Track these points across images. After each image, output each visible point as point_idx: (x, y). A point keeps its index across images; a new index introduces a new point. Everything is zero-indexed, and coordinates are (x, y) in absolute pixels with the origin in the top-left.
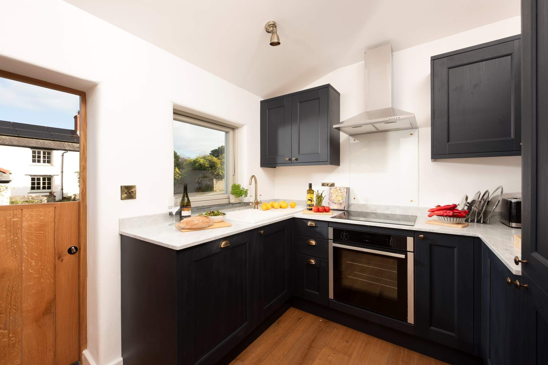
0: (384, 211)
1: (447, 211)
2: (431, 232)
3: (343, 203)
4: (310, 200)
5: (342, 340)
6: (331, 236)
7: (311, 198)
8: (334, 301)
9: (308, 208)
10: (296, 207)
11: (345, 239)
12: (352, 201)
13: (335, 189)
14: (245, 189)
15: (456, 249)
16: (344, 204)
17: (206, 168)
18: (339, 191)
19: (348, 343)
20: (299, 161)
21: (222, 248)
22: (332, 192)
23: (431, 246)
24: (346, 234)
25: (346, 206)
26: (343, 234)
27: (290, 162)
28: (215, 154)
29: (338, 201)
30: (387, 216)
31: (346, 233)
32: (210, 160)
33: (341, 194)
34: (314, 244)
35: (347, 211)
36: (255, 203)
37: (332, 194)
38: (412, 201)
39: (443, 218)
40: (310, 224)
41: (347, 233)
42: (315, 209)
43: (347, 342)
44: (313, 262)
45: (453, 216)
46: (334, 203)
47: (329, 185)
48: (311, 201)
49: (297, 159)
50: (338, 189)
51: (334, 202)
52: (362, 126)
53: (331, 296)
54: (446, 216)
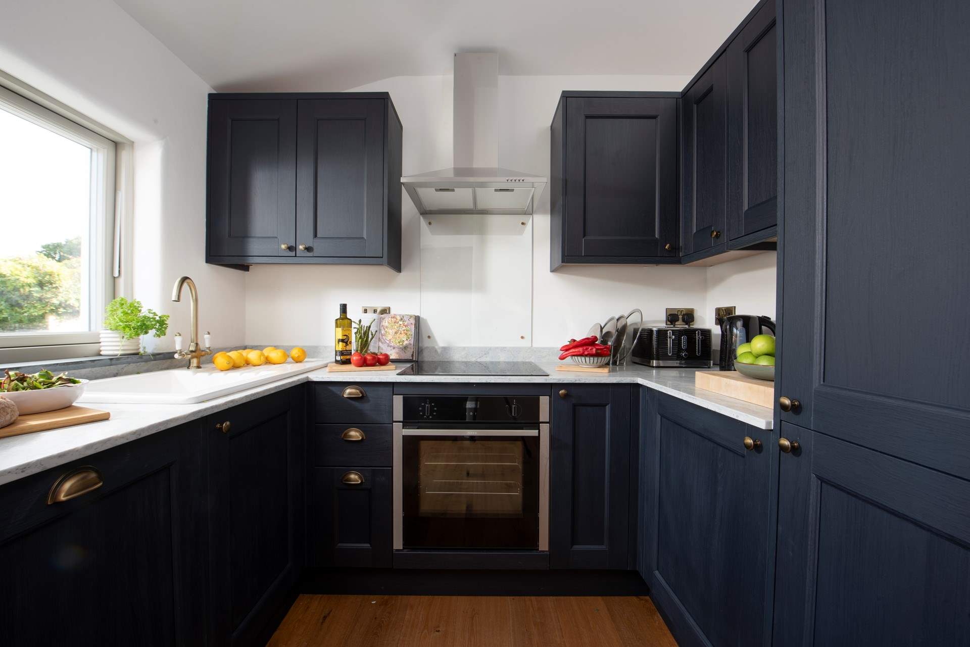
0: (480, 357)
1: (587, 347)
2: (577, 382)
3: (409, 347)
4: (343, 341)
5: (426, 631)
6: (398, 412)
7: (345, 337)
8: (405, 552)
9: (338, 358)
10: (306, 360)
11: (428, 417)
12: (426, 343)
13: (393, 319)
14: (160, 315)
15: (608, 408)
16: (411, 348)
17: (23, 286)
18: (401, 323)
19: (439, 631)
20: (315, 253)
21: (63, 502)
22: (387, 324)
23: (574, 406)
24: (431, 405)
25: (415, 352)
26: (425, 405)
27: (293, 254)
28: (55, 254)
29: (399, 342)
30: (485, 367)
31: (430, 403)
32: (37, 268)
33: (404, 328)
34: (360, 438)
35: (417, 361)
36: (192, 351)
37: (386, 329)
38: (522, 337)
39: (583, 358)
40: (350, 394)
41: (433, 404)
42: (357, 360)
43: (438, 629)
44: (354, 477)
45: (597, 355)
46: (391, 346)
47: (378, 311)
48: (346, 343)
49: (309, 249)
50: (399, 318)
51: (392, 344)
52: (453, 190)
53: (398, 543)
54: (586, 356)
